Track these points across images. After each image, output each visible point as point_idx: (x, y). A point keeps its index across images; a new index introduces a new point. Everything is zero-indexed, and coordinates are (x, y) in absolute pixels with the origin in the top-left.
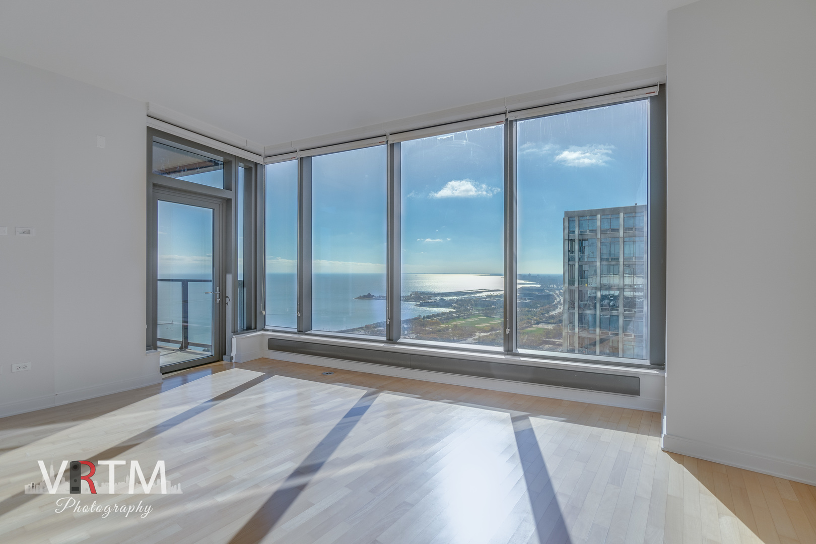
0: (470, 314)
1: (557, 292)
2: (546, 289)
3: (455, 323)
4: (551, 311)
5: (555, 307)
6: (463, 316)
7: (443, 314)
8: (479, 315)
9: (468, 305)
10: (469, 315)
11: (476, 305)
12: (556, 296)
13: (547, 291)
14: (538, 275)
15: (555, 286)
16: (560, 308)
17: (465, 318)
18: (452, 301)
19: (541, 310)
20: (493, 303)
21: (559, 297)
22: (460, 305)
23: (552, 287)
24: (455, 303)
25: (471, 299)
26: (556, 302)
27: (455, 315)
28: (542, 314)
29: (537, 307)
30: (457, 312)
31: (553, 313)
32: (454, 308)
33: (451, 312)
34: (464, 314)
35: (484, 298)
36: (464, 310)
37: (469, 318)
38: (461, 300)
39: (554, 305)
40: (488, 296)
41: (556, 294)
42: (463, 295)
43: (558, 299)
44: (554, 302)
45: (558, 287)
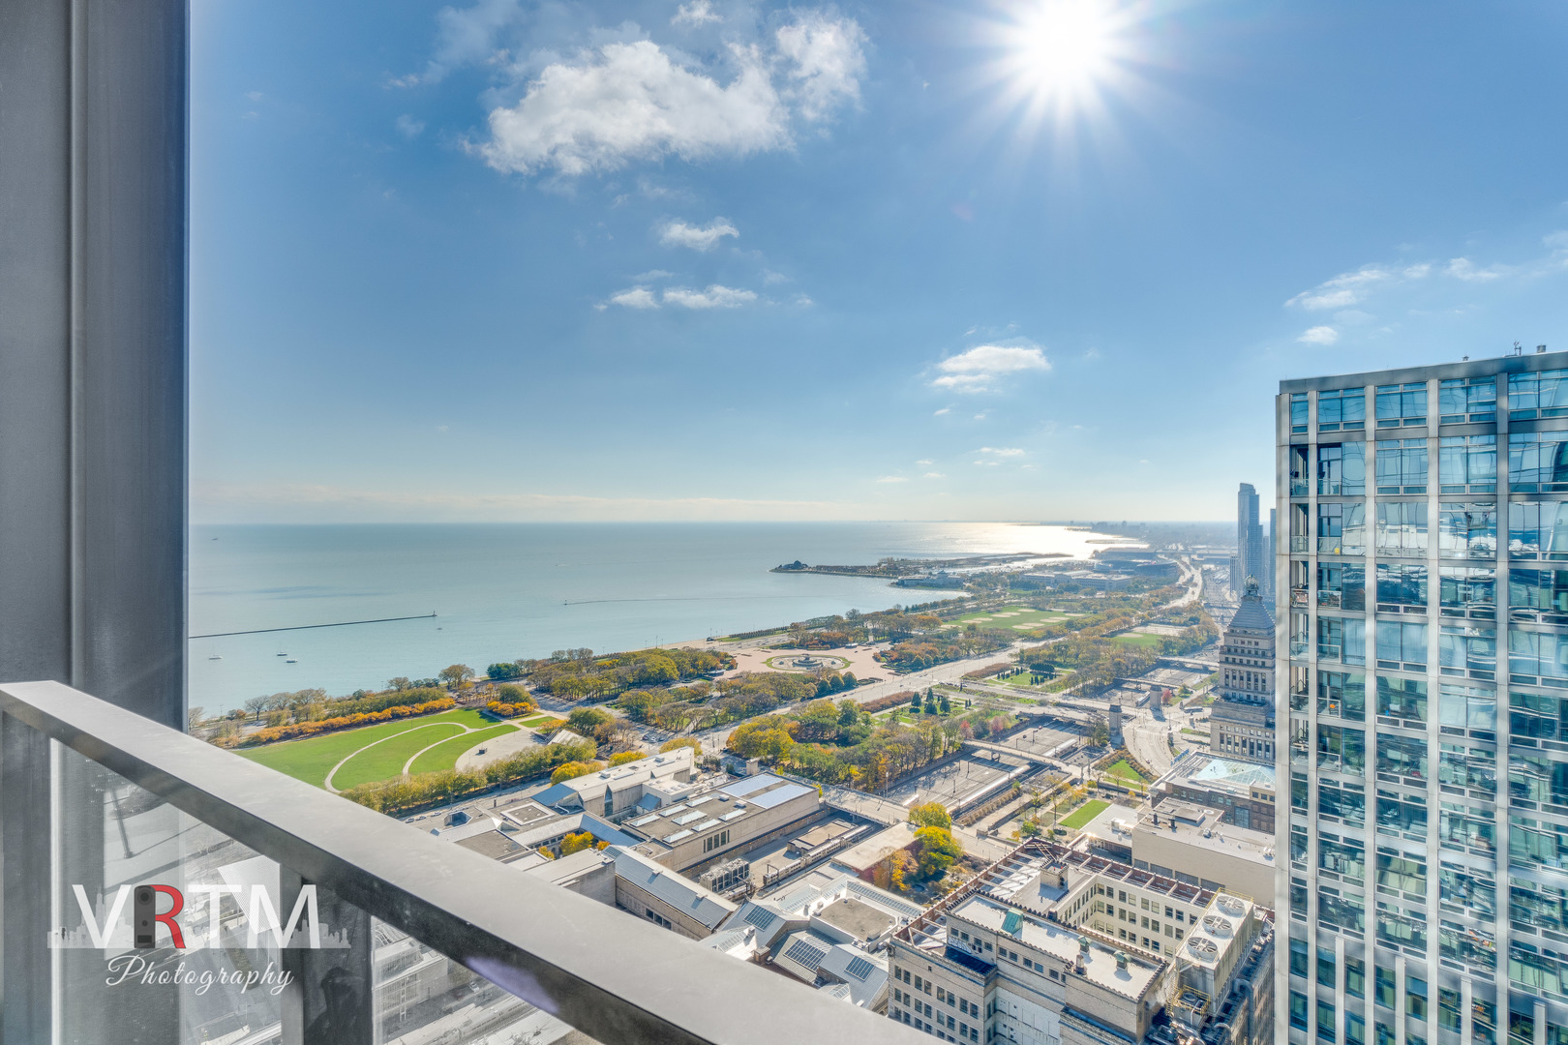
0: (1001, 604)
1: (1186, 559)
2: (1162, 553)
3: (971, 622)
4: (1173, 598)
5: (1182, 591)
6: (985, 608)
7: (945, 603)
8: (1019, 605)
9: (996, 585)
10: (999, 605)
11: (1013, 585)
12: (1182, 567)
13: (1163, 557)
14: (1143, 524)
15: (1181, 548)
16: (1193, 593)
17: (990, 612)
18: (965, 578)
19: (1151, 596)
20: (1048, 581)
21: (1190, 570)
22: (979, 585)
23: (1174, 547)
24: (970, 580)
25: (1002, 574)
26: (1182, 580)
27: (970, 605)
28: (1155, 605)
29: (1143, 591)
30: (973, 598)
31: (1179, 603)
32: (968, 590)
33: (962, 600)
34: (989, 602)
35: (1029, 571)
36: (989, 596)
37: (998, 611)
38: (982, 574)
39: (1180, 588)
40: (1037, 568)
41: (1184, 563)
42: (986, 564)
43: (1188, 575)
44: (1177, 580)
45: (1186, 549)
